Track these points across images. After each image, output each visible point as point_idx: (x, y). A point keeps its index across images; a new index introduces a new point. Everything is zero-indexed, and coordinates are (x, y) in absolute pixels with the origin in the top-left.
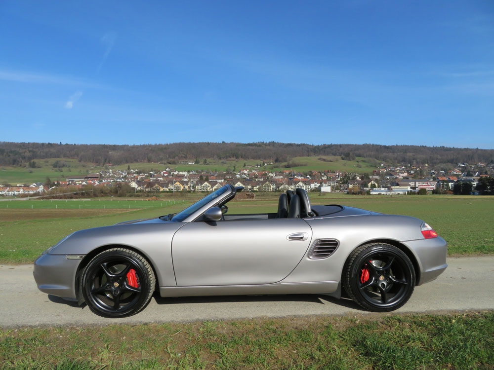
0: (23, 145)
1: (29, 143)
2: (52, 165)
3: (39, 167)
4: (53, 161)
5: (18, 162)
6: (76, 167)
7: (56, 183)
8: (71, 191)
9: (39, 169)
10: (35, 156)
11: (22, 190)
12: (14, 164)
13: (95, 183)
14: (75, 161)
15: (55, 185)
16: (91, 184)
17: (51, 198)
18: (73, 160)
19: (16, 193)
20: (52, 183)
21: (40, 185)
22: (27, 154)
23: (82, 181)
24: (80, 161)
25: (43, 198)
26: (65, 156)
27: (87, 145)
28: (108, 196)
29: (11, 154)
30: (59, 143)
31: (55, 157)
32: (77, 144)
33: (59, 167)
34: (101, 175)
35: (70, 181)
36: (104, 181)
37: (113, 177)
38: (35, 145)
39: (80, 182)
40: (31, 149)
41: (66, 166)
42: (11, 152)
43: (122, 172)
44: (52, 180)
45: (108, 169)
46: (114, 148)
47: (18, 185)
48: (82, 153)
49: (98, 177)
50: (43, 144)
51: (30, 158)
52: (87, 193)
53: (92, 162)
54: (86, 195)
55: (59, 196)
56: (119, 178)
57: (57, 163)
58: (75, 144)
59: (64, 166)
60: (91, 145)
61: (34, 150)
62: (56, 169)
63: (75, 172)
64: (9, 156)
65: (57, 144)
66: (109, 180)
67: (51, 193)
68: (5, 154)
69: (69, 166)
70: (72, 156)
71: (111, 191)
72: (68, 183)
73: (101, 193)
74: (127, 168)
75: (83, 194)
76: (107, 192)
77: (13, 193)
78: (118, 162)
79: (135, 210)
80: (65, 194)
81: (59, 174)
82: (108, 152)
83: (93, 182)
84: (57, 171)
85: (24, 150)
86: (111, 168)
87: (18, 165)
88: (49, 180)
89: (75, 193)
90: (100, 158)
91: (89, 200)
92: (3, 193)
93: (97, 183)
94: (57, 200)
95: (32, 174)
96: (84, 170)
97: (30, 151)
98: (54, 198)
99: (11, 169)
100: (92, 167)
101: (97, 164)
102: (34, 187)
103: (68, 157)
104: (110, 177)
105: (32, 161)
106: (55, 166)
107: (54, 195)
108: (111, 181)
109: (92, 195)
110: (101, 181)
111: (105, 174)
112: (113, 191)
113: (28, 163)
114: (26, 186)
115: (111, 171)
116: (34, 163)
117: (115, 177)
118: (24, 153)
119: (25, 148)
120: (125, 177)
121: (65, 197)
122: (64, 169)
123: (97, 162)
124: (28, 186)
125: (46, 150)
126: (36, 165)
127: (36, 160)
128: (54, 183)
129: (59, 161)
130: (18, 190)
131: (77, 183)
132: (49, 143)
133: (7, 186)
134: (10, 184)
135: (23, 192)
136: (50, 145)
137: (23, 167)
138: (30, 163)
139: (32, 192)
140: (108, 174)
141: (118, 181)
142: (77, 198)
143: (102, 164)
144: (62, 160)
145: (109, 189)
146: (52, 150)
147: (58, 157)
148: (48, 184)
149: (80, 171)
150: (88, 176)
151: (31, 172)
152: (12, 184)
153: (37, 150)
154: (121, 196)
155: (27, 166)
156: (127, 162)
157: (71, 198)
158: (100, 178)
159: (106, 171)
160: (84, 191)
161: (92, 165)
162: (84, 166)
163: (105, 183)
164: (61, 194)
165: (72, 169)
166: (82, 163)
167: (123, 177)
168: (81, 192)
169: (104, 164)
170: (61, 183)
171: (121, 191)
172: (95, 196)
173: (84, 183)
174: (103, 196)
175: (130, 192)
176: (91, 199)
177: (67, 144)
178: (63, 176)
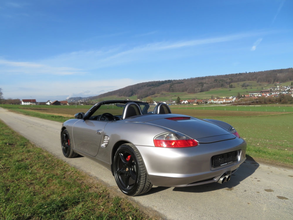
0: (226, 76)
1: (229, 74)
2: (241, 86)
3: (234, 87)
4: (242, 83)
5: (224, 85)
6: (255, 86)
7: (243, 96)
8: (250, 101)
9: (235, 88)
10: (232, 81)
11: (224, 100)
12: (222, 86)
13: (266, 95)
14: (255, 82)
15: (243, 97)
16: (264, 95)
17: (238, 105)
18: (253, 82)
19: (222, 102)
20: (240, 96)
21: (234, 97)
22: (228, 81)
23: (259, 94)
24: (258, 82)
25: (234, 105)
26: (249, 80)
27: (262, 72)
28: (275, 103)
29: (221, 81)
30: (245, 73)
31: (243, 81)
32: (256, 72)
33: (245, 87)
34: (271, 90)
35: (251, 94)
36: (273, 94)
37: (280, 91)
38: (232, 75)
39: (257, 95)
40: (230, 78)
41: (249, 86)
42: (220, 80)
43: (287, 87)
44: (241, 94)
45: (276, 86)
46: (281, 71)
47: (223, 98)
48: (259, 77)
49: (269, 92)
50: (236, 74)
51: (230, 83)
52: (260, 102)
53: (266, 82)
54: (259, 102)
55: (243, 103)
56: (284, 91)
57: (244, 84)
58: (255, 72)
59: (248, 86)
60: (265, 71)
61: (232, 78)
62: (243, 88)
63: (254, 89)
64: (220, 82)
65: (244, 74)
66: (276, 93)
67: (239, 102)
68: (218, 81)
69: (251, 86)
70: (253, 79)
71: (276, 100)
72: (250, 96)
73: (270, 101)
74: (290, 84)
75: (257, 102)
76: (273, 100)
77: (220, 102)
78: (284, 81)
79: (288, 113)
80: (246, 102)
81: (245, 90)
82: (277, 74)
83: (265, 95)
84: (244, 89)
85: (226, 79)
86: (278, 85)
87: (224, 86)
88: (239, 94)
89: (252, 101)
90: (271, 79)
91: (260, 106)
92: (216, 102)
93: (268, 95)
94: (241, 106)
95: (231, 91)
96: (260, 87)
97: (229, 79)
98: (240, 104)
99: (220, 89)
100: (266, 85)
101: (269, 83)
102: (231, 98)
103: (251, 80)
104: (278, 91)
105: (231, 84)
106: (243, 86)
107: (240, 103)
108: (278, 93)
109: (263, 103)
110: (271, 94)
111: (274, 89)
112: (278, 100)
113: (228, 86)
114: (227, 98)
115: (278, 87)
116: (232, 85)
117: (281, 91)
118: (227, 80)
119: (227, 78)
120: (289, 91)
121: (246, 104)
122: (248, 88)
123: (269, 82)
124: (228, 98)
125: (238, 77)
126: (233, 86)
127: (232, 84)
128: (242, 96)
129: (245, 83)
130: (223, 100)
131: (255, 95)
132: (240, 73)
133: (218, 98)
134: (219, 97)
135: (225, 102)
136: (240, 74)
137: (226, 88)
138: (230, 85)
139: (229, 101)
140: (276, 89)
141: (283, 93)
142: (253, 105)
143: (272, 82)
144: (247, 82)
145: (275, 99)
146: (242, 77)
147: (245, 81)
148: (239, 97)
149: (258, 88)
150: (263, 91)
151: (230, 90)
152: (220, 97)
153: (233, 78)
154: (283, 103)
155: (228, 87)
156: (291, 80)
157: (250, 104)
158: (270, 92)
159: (275, 87)
160: (258, 101)
161: (265, 84)
162: (260, 85)
163: (273, 95)
164: (244, 103)
165: (252, 87)
166: (259, 83)
167: (287, 91)
168: (256, 101)
169: (273, 83)
170: (246, 96)
171: (284, 100)
172: (265, 103)
173: (260, 95)
174: (270, 103)
175: (291, 101)
176: (262, 105)
177: (250, 73)
178: (247, 92)
